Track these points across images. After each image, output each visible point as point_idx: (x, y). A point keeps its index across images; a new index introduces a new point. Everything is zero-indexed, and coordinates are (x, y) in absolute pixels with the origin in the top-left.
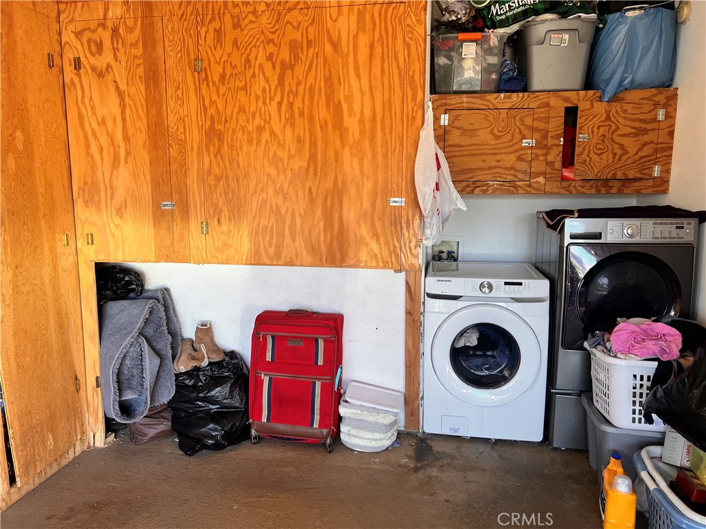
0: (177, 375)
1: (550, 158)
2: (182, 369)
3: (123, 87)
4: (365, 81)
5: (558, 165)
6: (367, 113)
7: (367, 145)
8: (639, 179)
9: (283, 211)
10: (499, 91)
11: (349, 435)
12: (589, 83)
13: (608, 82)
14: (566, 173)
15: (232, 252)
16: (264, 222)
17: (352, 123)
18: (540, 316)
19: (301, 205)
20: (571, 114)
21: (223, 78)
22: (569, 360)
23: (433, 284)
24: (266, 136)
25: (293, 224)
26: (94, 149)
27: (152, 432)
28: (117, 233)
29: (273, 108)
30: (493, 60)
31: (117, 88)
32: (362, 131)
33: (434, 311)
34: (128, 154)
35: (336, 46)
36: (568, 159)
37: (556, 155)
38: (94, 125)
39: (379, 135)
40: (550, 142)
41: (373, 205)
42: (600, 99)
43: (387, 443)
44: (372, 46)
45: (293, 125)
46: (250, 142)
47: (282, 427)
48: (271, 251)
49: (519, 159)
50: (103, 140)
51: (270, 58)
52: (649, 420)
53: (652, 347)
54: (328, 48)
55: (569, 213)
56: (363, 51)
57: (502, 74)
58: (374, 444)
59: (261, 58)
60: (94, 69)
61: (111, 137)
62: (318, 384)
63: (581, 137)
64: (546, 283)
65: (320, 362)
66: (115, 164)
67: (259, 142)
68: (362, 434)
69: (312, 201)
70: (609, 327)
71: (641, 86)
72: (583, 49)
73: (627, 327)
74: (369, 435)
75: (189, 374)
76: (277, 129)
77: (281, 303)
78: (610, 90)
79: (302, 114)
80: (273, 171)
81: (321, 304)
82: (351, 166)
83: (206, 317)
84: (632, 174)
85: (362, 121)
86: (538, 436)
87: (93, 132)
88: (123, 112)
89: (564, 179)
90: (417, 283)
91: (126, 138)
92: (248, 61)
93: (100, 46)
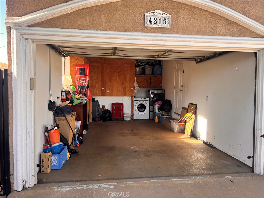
0: (102, 112)
1: (148, 83)
2: (102, 111)
3: (98, 74)
4: (128, 75)
5: (149, 84)
6: (129, 78)
7: (128, 82)
8: (159, 86)
9: (118, 89)
10: (142, 74)
11: (125, 119)
12: (153, 74)
13: (155, 74)
14: (150, 85)
15: (111, 94)
16: (116, 90)
17: (127, 79)
18: (148, 102)
19: (121, 89)
20: (150, 78)
21: (111, 73)
22: (151, 107)
23: (135, 99)
24: (116, 80)
25: (119, 91)
26: (93, 81)
27: (98, 120)
28: (96, 92)
29: (117, 77)
30: (141, 70)
31: (97, 74)
32: (128, 80)
33: (135, 102)
34: (98, 82)
35: (125, 71)
36: (150, 83)
37: (149, 83)
38: (93, 78)
39: (130, 81)
40: (148, 81)
41: (129, 88)
42: (154, 76)
43: (130, 119)
44: (129, 71)
45: (120, 79)
46: (114, 81)
47: (117, 118)
48: (117, 94)
49: (144, 83)
50: (95, 80)
51: (117, 71)
52: (159, 111)
53: (159, 103)
54: (124, 71)
55: (151, 90)
56: (128, 71)
57: (142, 72)
58: (128, 119)
59: (116, 72)
60: (94, 71)
61: (96, 80)
62: (121, 112)
63: (152, 81)
64: (148, 98)
65: (121, 109)
66: (96, 83)
67: (116, 81)
68: (127, 118)
69: (122, 88)
70: (155, 103)
71: (158, 75)
72: (151, 70)
73: (157, 102)
74: (128, 118)
75: (103, 112)
76: (118, 80)
77: (114, 102)
78: (155, 75)
79: (121, 78)
80: (117, 84)
81: (120, 102)
82: (127, 84)
83: (103, 105)
84: (158, 85)
85: (128, 79)
86: (148, 118)
87: (93, 79)
88: (98, 77)
89: (150, 86)
90: (133, 98)
91: (98, 80)
92: (114, 72)
93: (95, 69)
